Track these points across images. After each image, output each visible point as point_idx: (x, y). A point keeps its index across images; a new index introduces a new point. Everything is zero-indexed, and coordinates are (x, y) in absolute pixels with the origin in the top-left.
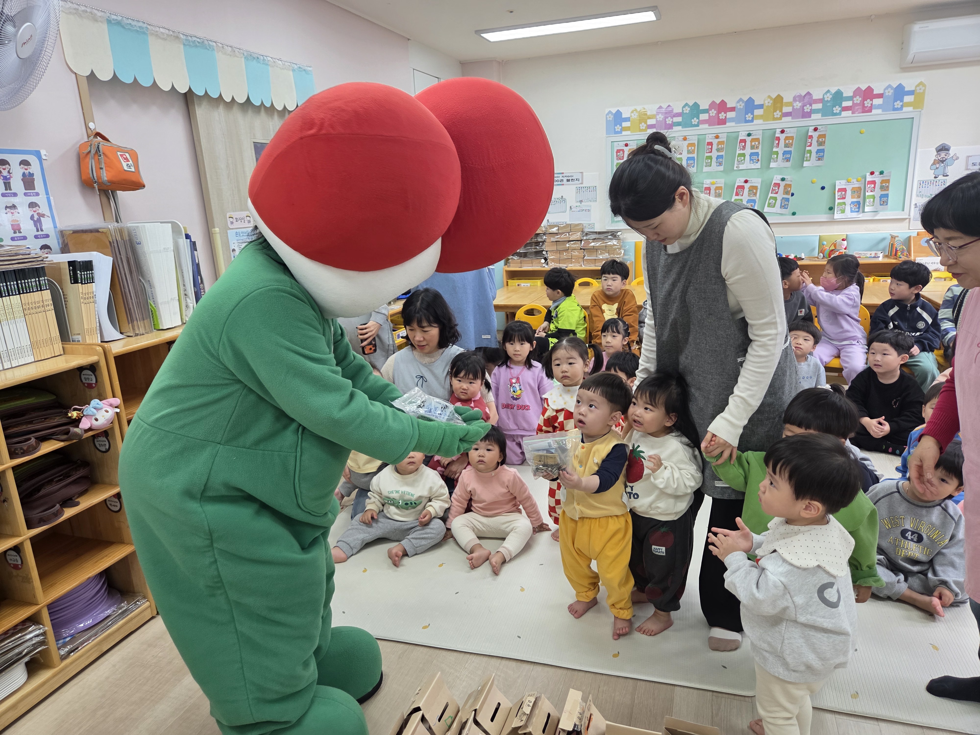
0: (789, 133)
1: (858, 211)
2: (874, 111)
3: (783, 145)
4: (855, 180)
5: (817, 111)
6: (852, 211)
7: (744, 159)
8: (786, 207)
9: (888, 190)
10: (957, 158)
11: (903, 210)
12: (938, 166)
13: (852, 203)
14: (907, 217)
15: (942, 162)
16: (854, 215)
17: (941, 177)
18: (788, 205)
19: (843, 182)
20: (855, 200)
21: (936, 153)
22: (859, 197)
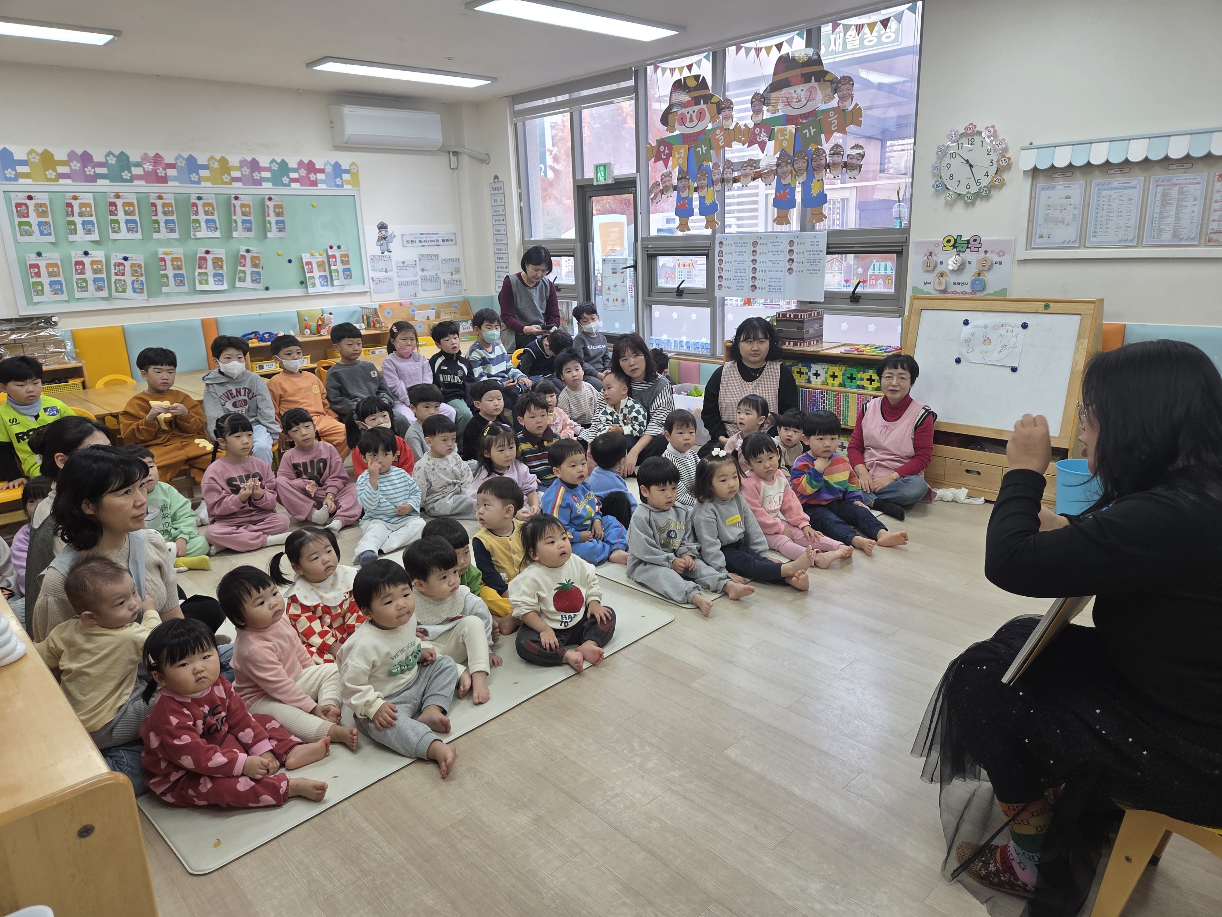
0: (244, 200)
1: (327, 285)
2: (320, 186)
3: (240, 214)
4: (317, 254)
5: (267, 180)
6: (322, 286)
7: (200, 226)
8: (258, 281)
9: (349, 264)
10: (395, 236)
11: (364, 284)
12: (382, 242)
13: (320, 277)
14: (368, 290)
15: (385, 238)
16: (324, 289)
17: (386, 253)
18: (260, 279)
19: (308, 255)
20: (322, 274)
21: (378, 231)
22: (325, 271)
